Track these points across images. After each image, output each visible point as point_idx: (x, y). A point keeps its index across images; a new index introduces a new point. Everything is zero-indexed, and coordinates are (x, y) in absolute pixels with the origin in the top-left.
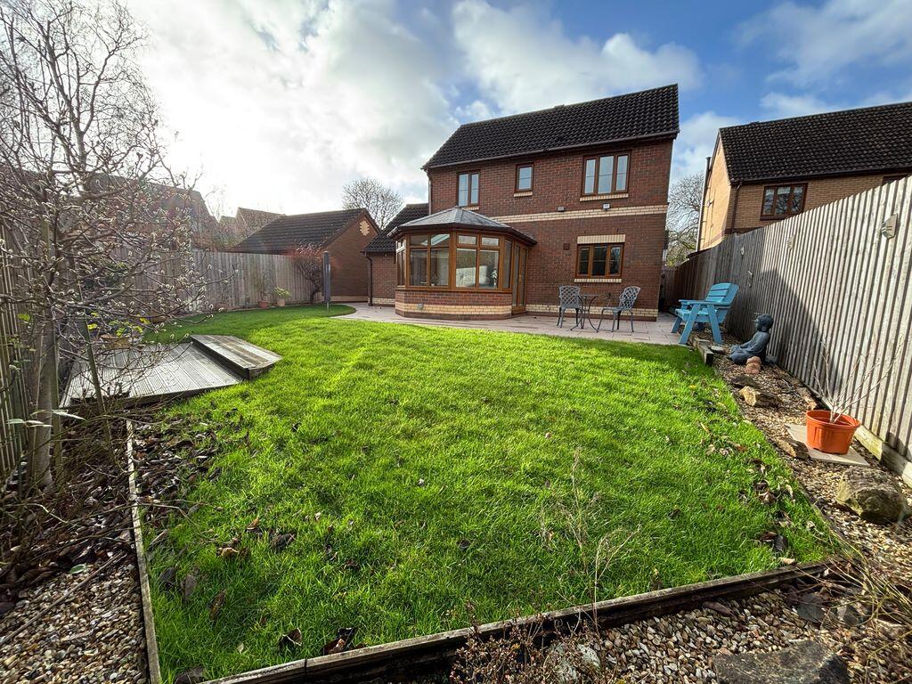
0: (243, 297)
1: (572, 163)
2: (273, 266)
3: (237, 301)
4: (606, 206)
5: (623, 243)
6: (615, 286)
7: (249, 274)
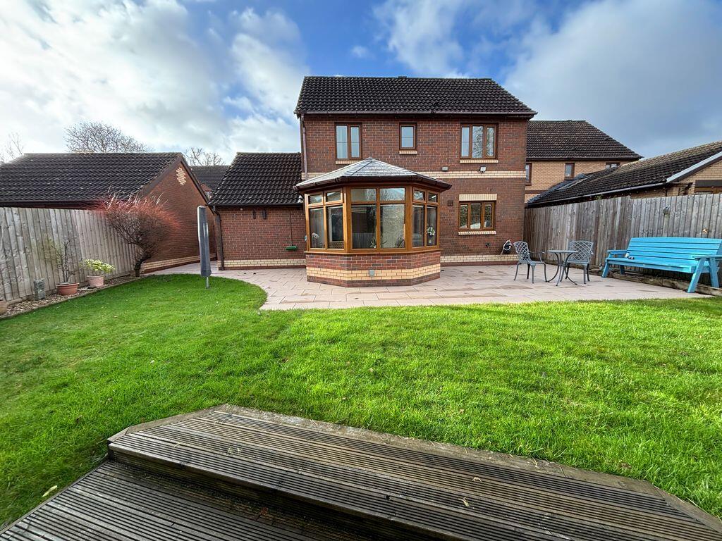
0: (25, 283)
1: (450, 128)
2: (74, 228)
3: (15, 291)
4: (483, 169)
5: (495, 202)
6: (491, 237)
7: (33, 241)
